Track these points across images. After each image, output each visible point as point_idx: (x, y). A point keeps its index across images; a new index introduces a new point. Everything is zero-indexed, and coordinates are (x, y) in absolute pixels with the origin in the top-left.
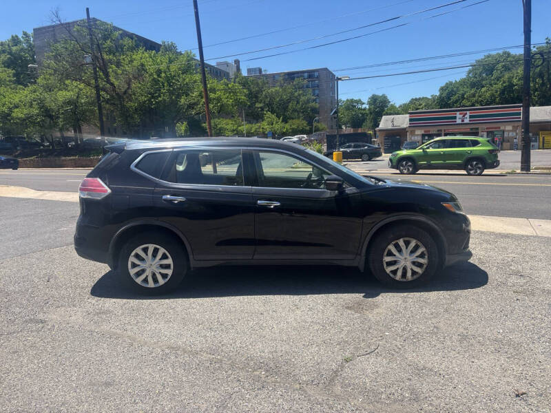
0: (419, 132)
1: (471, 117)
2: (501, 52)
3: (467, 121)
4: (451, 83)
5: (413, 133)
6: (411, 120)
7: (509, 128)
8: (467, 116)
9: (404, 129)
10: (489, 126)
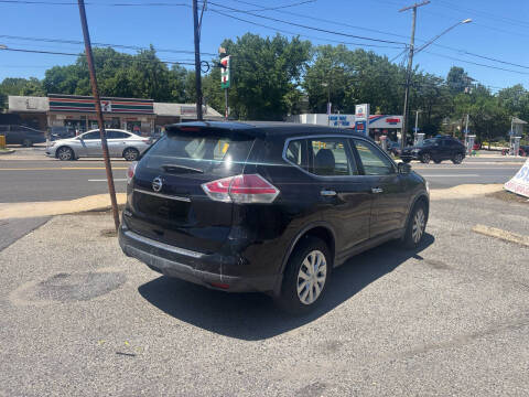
0: (61, 117)
1: (112, 106)
2: (106, 47)
3: (109, 110)
4: (59, 68)
5: (54, 118)
6: (51, 104)
7: (144, 119)
8: (109, 105)
9: (44, 113)
10: (129, 116)
